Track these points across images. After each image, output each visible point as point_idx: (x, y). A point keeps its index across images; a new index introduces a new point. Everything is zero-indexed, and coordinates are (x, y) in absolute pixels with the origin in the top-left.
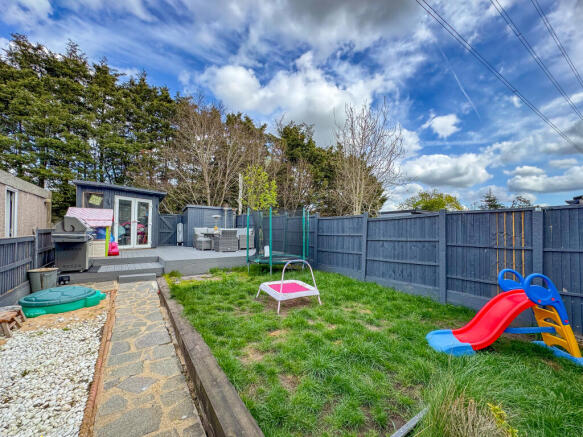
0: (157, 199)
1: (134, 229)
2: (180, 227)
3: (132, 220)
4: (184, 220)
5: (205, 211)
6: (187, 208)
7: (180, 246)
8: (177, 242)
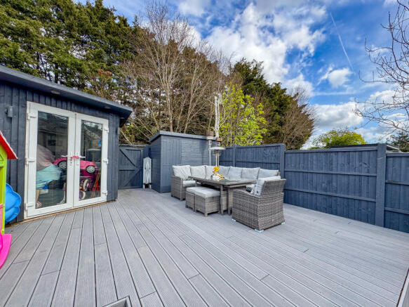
0: (117, 120)
1: (74, 169)
2: (147, 163)
3: (70, 153)
4: (153, 153)
5: (183, 141)
6: (160, 136)
7: (147, 189)
8: (142, 184)
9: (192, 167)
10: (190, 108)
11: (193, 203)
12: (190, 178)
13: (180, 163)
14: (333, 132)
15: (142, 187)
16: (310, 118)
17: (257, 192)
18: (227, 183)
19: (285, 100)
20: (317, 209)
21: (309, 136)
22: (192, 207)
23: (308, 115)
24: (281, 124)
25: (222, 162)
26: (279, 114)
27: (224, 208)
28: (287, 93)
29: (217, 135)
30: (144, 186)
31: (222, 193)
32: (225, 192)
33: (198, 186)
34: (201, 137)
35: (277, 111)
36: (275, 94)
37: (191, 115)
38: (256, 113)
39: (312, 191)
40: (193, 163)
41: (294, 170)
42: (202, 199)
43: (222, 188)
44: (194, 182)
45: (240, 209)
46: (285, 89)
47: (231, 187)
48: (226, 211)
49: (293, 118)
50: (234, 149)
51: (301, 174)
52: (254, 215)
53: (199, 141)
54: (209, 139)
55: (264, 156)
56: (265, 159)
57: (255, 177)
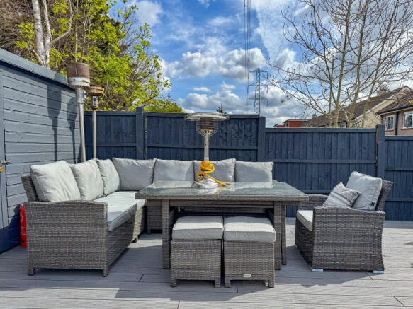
42: (261, 246)
50: (139, 118)
51: (289, 166)
53: (46, 86)
54: (77, 84)
55: (221, 137)
56: (223, 142)
57: (231, 177)
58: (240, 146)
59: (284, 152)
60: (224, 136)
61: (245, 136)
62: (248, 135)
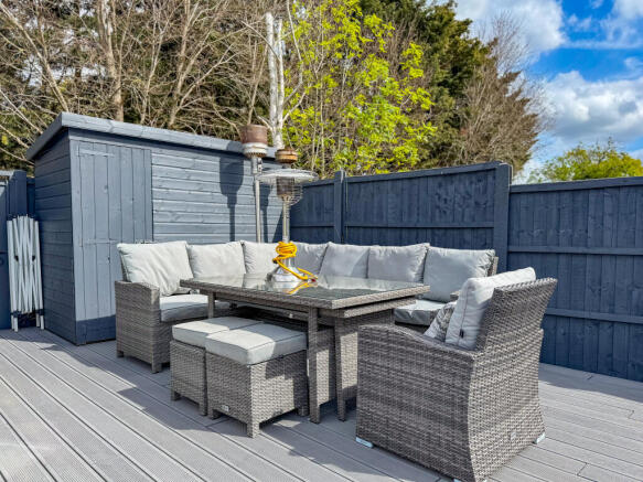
2: (23, 235)
5: (158, 155)
6: (64, 131)
7: (25, 332)
8: (8, 313)
9: (195, 248)
10: (182, 54)
11: (201, 383)
12: (188, 286)
13: (149, 236)
14: (578, 153)
15: (8, 326)
16: (529, 110)
17: (462, 334)
18: (338, 303)
19: (469, 53)
20: (612, 372)
21: (525, 159)
22: (197, 396)
23: (524, 102)
24: (456, 122)
25: (300, 229)
26: (452, 94)
27: (322, 395)
28: (473, 33)
29: (279, 143)
30: (15, 322)
31: (314, 337)
32: (326, 335)
33: (219, 314)
34: (221, 144)
35: (444, 84)
36: (439, 31)
37: (188, 81)
38: (400, 71)
39: (595, 316)
40: (199, 233)
41: (542, 249)
42: (238, 368)
43: (312, 321)
44: (203, 299)
45: (388, 402)
46: (467, 23)
47: (348, 314)
48: (330, 408)
49: (488, 107)
50: (337, 187)
51: (563, 260)
52: (452, 424)
53: (218, 159)
54: (253, 151)
55: (438, 207)
56: (441, 217)
57: (413, 274)
58: (467, 222)
59: (551, 233)
60: (442, 204)
61: (477, 203)
62: (482, 201)
